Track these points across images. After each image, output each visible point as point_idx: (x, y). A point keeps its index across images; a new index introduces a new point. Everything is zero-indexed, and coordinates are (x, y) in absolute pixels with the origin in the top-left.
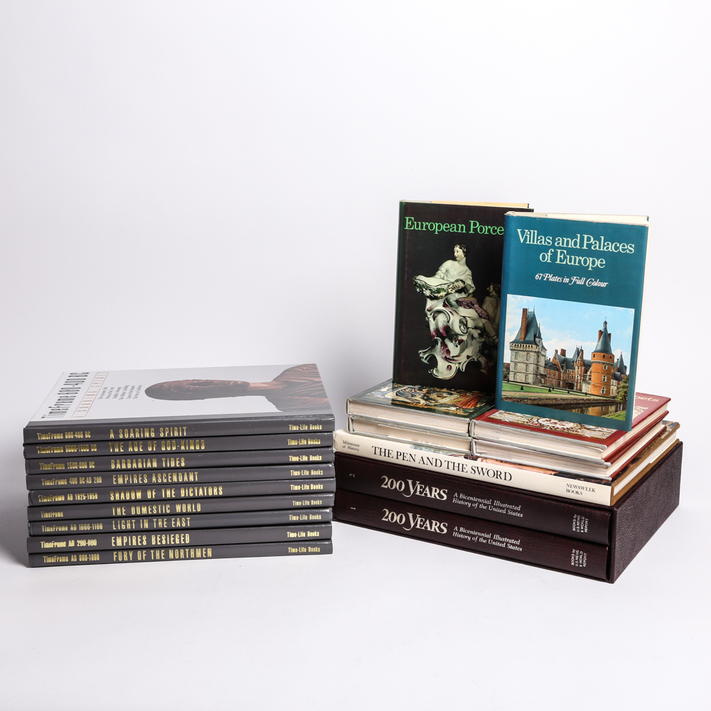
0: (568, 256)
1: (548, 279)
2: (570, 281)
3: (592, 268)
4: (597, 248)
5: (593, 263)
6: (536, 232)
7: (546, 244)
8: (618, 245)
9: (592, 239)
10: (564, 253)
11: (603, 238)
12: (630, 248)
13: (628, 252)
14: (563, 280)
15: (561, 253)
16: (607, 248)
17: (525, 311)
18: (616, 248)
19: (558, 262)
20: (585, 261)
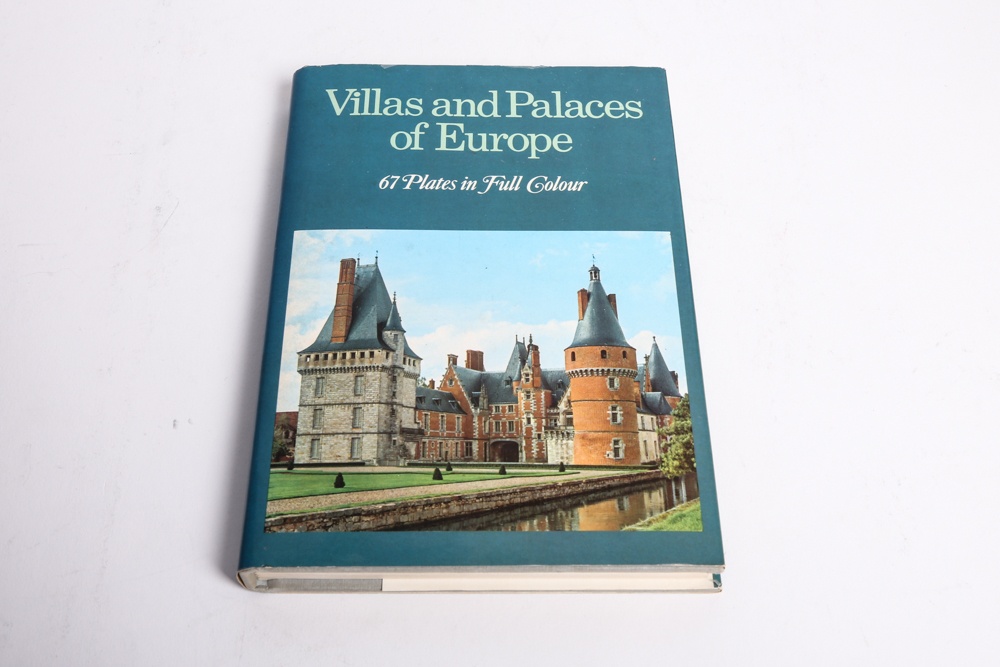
0: (471, 136)
1: (415, 186)
2: (481, 186)
3: (538, 154)
4: (547, 113)
5: (541, 143)
6: (378, 91)
7: (407, 113)
8: (600, 105)
9: (531, 97)
10: (458, 129)
11: (558, 94)
12: (633, 110)
13: (628, 115)
14: (459, 185)
15: (450, 130)
16: (574, 113)
17: (348, 266)
18: (595, 110)
19: (443, 147)
20: (518, 143)
